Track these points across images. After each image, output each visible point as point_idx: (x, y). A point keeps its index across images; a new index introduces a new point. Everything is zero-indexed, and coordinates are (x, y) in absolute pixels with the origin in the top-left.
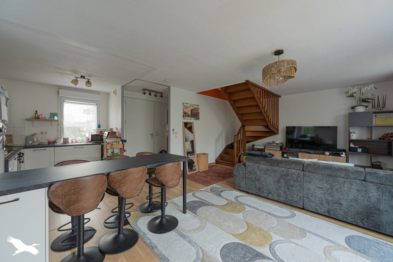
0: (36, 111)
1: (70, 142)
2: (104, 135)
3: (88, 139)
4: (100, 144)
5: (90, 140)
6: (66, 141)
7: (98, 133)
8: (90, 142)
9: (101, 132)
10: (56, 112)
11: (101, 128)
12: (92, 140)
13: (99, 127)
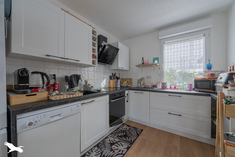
0: (143, 58)
1: (168, 87)
2: (218, 80)
3: (191, 85)
4: (210, 95)
5: (193, 87)
6: (164, 86)
7: (207, 78)
8: (194, 90)
9: (213, 75)
10: (158, 57)
11: (212, 69)
12: (196, 86)
13: (209, 67)
